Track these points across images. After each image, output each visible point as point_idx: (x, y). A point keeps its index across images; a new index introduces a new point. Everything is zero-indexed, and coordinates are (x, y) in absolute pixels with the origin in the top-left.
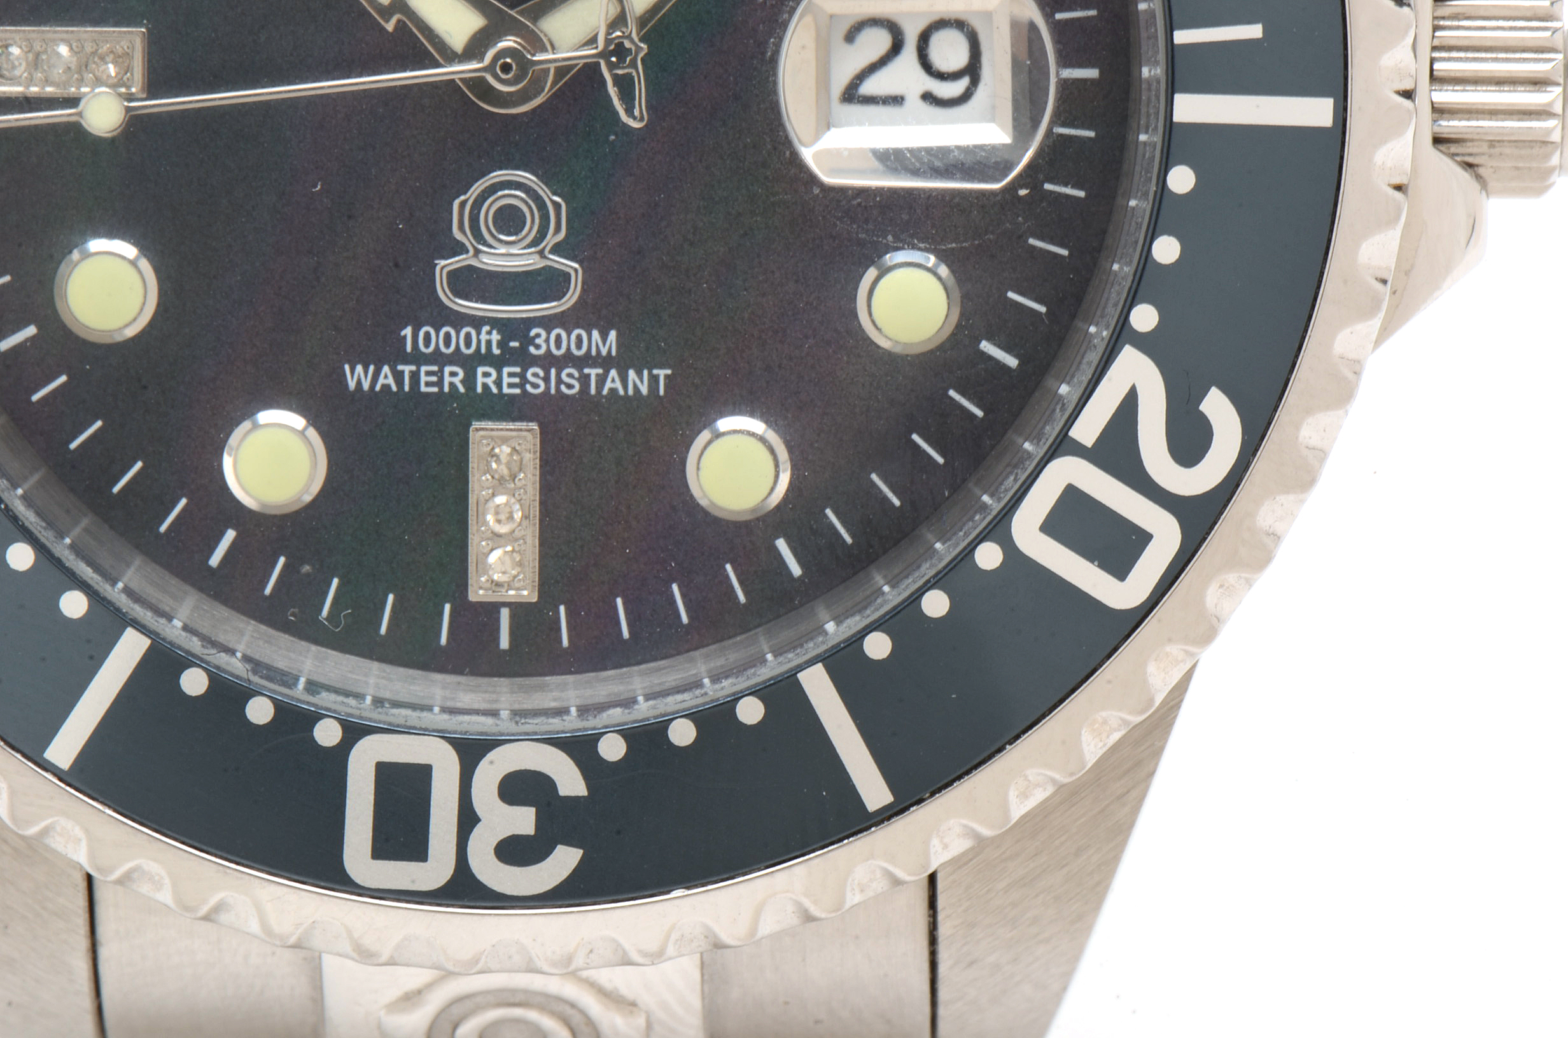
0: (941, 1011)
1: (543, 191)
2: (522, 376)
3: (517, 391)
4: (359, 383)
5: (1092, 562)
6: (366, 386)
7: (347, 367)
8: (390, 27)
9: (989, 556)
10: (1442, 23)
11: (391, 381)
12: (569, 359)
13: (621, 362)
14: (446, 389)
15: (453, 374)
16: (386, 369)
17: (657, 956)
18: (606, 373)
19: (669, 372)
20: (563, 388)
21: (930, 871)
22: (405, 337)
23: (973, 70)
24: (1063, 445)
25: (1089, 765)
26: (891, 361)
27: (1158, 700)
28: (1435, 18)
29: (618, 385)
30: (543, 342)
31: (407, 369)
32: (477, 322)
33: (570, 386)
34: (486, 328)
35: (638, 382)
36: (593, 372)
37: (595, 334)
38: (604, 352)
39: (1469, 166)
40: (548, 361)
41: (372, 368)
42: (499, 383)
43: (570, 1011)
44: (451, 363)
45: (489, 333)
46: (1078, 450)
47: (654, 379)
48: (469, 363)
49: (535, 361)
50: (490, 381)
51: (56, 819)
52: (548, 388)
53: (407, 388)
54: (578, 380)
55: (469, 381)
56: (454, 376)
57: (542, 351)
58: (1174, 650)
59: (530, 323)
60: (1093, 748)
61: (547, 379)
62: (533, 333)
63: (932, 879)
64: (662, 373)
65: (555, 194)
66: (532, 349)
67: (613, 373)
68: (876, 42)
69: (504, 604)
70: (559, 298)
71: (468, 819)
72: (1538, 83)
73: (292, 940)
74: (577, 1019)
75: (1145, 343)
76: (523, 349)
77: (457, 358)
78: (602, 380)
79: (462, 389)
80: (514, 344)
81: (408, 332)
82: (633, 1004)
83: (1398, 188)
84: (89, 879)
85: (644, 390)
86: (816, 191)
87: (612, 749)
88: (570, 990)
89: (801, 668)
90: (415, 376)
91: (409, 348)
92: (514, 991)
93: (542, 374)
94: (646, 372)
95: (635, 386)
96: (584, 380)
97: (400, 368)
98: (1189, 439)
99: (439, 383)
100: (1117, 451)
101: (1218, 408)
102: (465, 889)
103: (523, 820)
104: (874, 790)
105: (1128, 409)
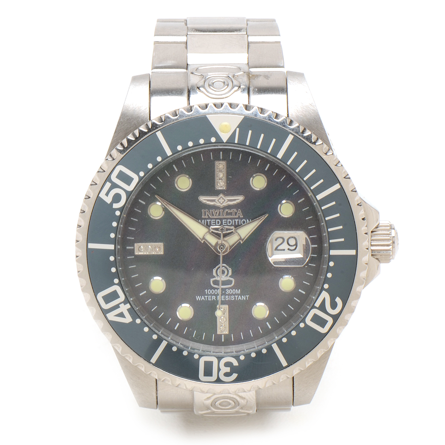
0: (294, 398)
1: (228, 267)
2: (225, 297)
3: (224, 300)
4: (198, 299)
5: (318, 325)
6: (200, 300)
7: (196, 297)
8: (202, 242)
9: (302, 325)
10: (372, 236)
11: (204, 299)
12: (232, 294)
13: (241, 295)
14: (213, 299)
15: (214, 297)
16: (203, 297)
17: (250, 391)
18: (239, 296)
19: (249, 296)
20: (232, 299)
21: (293, 376)
22: (206, 292)
23: (296, 245)
24: (313, 307)
25: (319, 358)
26: (284, 293)
27: (330, 347)
28: (371, 235)
29: (240, 298)
30: (228, 292)
31: (206, 297)
32: (217, 289)
33: (233, 299)
35: (244, 298)
36: (236, 296)
37: (237, 290)
38: (238, 293)
39: (377, 259)
40: (229, 295)
41: (200, 297)
42: (221, 298)
43: (234, 399)
44: (213, 295)
45: (219, 290)
46: (316, 308)
48: (216, 295)
49: (227, 295)
51: (152, 371)
53: (206, 300)
54: (234, 298)
55: (216, 298)
57: (228, 293)
58: (332, 339)
59: (226, 289)
60: (319, 355)
61: (229, 298)
62: (227, 290)
63: (293, 378)
64: (247, 296)
65: (229, 267)
66: (226, 293)
67: (240, 296)
68: (281, 240)
69: (223, 334)
70: (231, 284)
71: (219, 370)
72: (388, 245)
73: (191, 390)
74: (235, 401)
75: (326, 290)
76: (225, 293)
78: (238, 298)
79: (215, 300)
80: (224, 292)
81: (206, 290)
82: (245, 398)
83: (367, 264)
84: (156, 380)
85: (245, 299)
86: (273, 267)
87: (242, 358)
88: (235, 396)
89: (272, 344)
90: (207, 298)
91: (206, 293)
92: (225, 397)
93: (228, 297)
94: (245, 296)
95: (243, 299)
96: (235, 298)
97: (205, 296)
98: (334, 305)
99: (212, 299)
100: (322, 308)
101: (338, 300)
102: (218, 381)
103: (228, 370)
104: (284, 363)
105: (324, 301)
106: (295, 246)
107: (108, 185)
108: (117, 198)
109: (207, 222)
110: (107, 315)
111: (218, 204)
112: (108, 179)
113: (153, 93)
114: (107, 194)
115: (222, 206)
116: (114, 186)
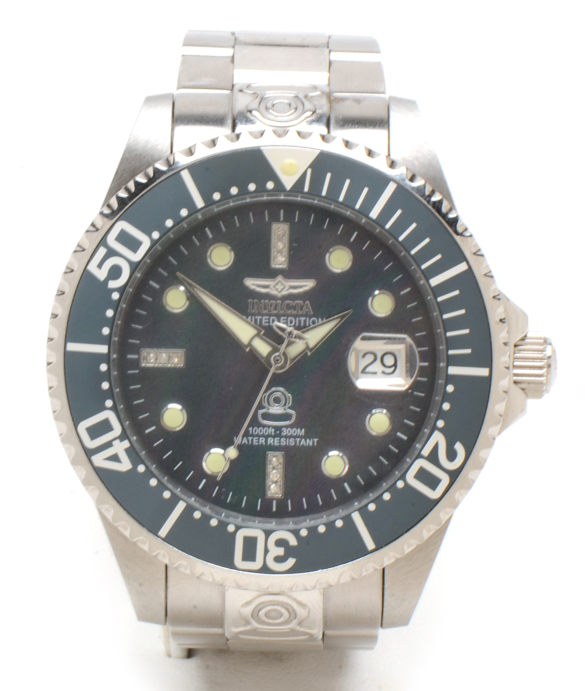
0: (385, 609)
1: (286, 393)
2: (280, 440)
3: (279, 444)
4: (238, 442)
5: (427, 486)
7: (235, 438)
8: (248, 350)
9: (400, 484)
10: (516, 352)
11: (246, 441)
12: (291, 436)
13: (306, 437)
14: (260, 444)
16: (245, 438)
17: (314, 588)
18: (301, 440)
19: (317, 439)
20: (290, 444)
21: (383, 567)
22: (250, 430)
23: (395, 365)
24: (419, 456)
25: (425, 539)
26: (374, 438)
27: (443, 523)
28: (514, 351)
29: (304, 443)
30: (285, 432)
31: (250, 438)
32: (269, 427)
33: (292, 443)
34: (271, 428)
35: (309, 442)
36: (298, 440)
37: (299, 430)
39: (523, 389)
40: (286, 437)
41: (241, 438)
42: (274, 442)
43: (289, 607)
44: (262, 437)
45: (272, 429)
46: (423, 457)
47: (314, 442)
48: (267, 437)
49: (283, 436)
50: (272, 441)
51: (159, 551)
52: (286, 443)
53: (250, 443)
54: (294, 441)
55: (266, 441)
56: (262, 441)
57: (285, 434)
58: (448, 510)
59: (282, 427)
60: (426, 535)
61: (286, 441)
62: (283, 429)
63: (384, 570)
64: (316, 440)
65: (289, 393)
66: (282, 434)
67: (303, 440)
68: (370, 358)
69: (274, 499)
70: (290, 420)
71: (266, 551)
72: (540, 368)
73: (220, 583)
74: (290, 610)
75: (441, 430)
76: (280, 433)
77: (263, 436)
78: (300, 442)
79: (264, 444)
80: (278, 432)
81: (251, 428)
82: (305, 605)
83: (506, 392)
84: (166, 566)
85: (311, 444)
86: (358, 390)
87: (304, 533)
88: (289, 601)
89: (353, 512)
90: (252, 440)
91: (251, 433)
92: (275, 601)
93: (285, 439)
94: (311, 440)
96: (296, 442)
98: (451, 455)
99: (258, 442)
100: (433, 457)
101: (459, 447)
102: (265, 569)
103: (281, 551)
104: (370, 544)
105: (436, 448)
106: (392, 369)
107: (102, 251)
108: (115, 272)
109: (256, 320)
110: (94, 458)
111: (274, 292)
112: (103, 242)
113: (178, 119)
114: (100, 266)
115: (280, 295)
116: (111, 253)
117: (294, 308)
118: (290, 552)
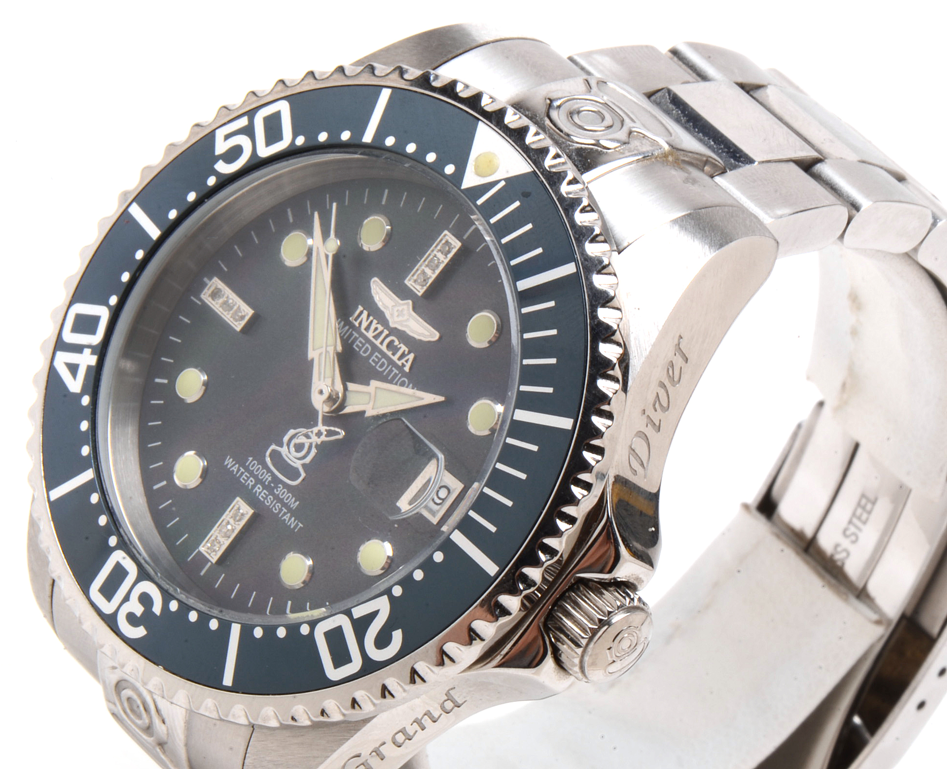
1: (314, 445)
2: (267, 496)
3: (262, 500)
4: (228, 464)
5: (331, 655)
6: (229, 467)
7: (229, 457)
9: (305, 629)
11: (235, 470)
12: (282, 501)
13: (293, 513)
14: (246, 484)
15: (252, 481)
16: (237, 466)
18: (287, 513)
19: (302, 526)
20: (274, 508)
22: (249, 460)
24: (348, 612)
26: (358, 571)
29: (287, 519)
30: (280, 491)
31: (242, 470)
32: (269, 470)
33: (276, 509)
34: (269, 474)
35: (292, 522)
36: (285, 510)
37: (293, 500)
38: (292, 506)
40: (277, 498)
41: (234, 462)
42: (260, 493)
43: (147, 709)
44: (253, 477)
45: (269, 476)
46: (351, 617)
47: (297, 525)
48: (258, 481)
49: (273, 494)
50: (259, 491)
52: (270, 505)
53: (238, 475)
54: (279, 509)
55: (254, 486)
57: (277, 493)
59: (280, 482)
61: (272, 502)
62: (280, 485)
64: (301, 525)
65: (316, 448)
66: (275, 490)
67: (289, 515)
69: (199, 553)
70: (293, 480)
75: (392, 598)
76: (273, 488)
77: (256, 477)
78: (285, 514)
79: (250, 487)
80: (272, 485)
81: (251, 459)
85: (292, 527)
86: (348, 481)
87: (174, 606)
88: (148, 698)
89: (235, 622)
90: (242, 473)
91: (247, 464)
93: (272, 499)
94: (297, 521)
95: (291, 524)
96: (281, 510)
97: (241, 468)
98: (382, 641)
99: (246, 481)
100: (361, 626)
101: (397, 636)
102: (112, 622)
103: (139, 610)
104: (228, 679)
105: (373, 615)
107: (244, 122)
108: (234, 154)
109: (351, 335)
112: (251, 114)
114: (227, 137)
115: (394, 324)
116: (249, 131)
117: (395, 350)
118: (146, 619)
